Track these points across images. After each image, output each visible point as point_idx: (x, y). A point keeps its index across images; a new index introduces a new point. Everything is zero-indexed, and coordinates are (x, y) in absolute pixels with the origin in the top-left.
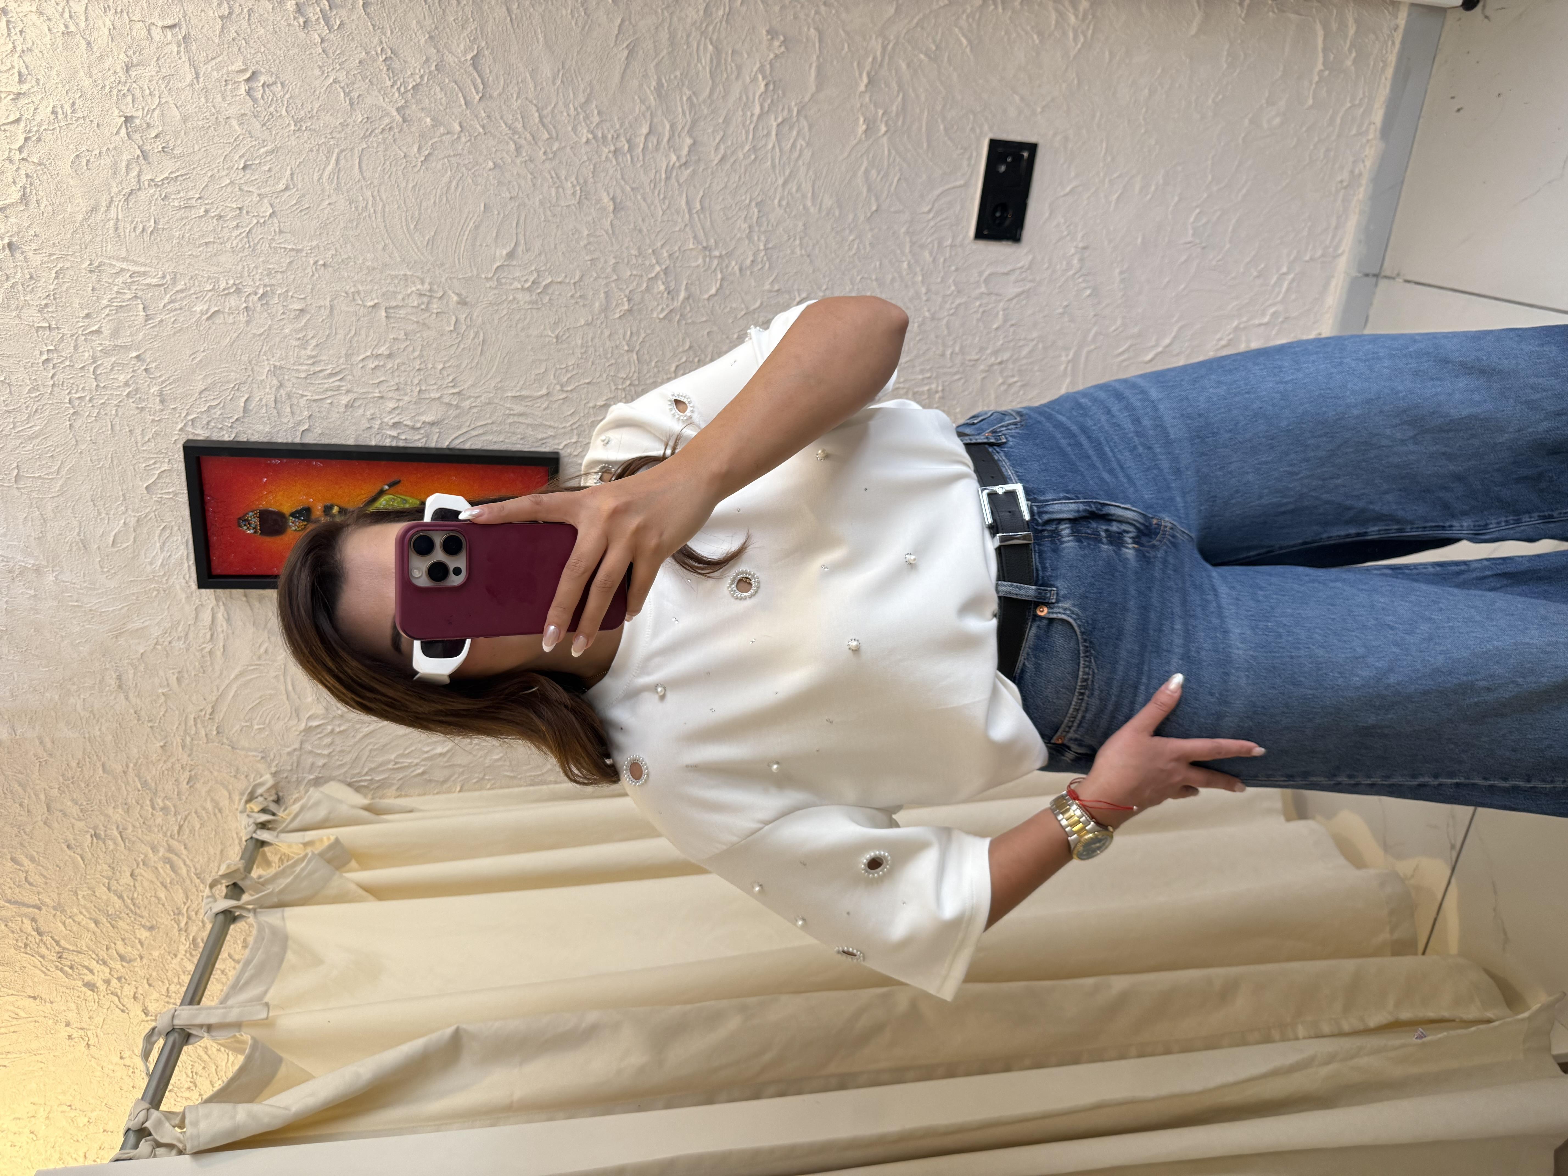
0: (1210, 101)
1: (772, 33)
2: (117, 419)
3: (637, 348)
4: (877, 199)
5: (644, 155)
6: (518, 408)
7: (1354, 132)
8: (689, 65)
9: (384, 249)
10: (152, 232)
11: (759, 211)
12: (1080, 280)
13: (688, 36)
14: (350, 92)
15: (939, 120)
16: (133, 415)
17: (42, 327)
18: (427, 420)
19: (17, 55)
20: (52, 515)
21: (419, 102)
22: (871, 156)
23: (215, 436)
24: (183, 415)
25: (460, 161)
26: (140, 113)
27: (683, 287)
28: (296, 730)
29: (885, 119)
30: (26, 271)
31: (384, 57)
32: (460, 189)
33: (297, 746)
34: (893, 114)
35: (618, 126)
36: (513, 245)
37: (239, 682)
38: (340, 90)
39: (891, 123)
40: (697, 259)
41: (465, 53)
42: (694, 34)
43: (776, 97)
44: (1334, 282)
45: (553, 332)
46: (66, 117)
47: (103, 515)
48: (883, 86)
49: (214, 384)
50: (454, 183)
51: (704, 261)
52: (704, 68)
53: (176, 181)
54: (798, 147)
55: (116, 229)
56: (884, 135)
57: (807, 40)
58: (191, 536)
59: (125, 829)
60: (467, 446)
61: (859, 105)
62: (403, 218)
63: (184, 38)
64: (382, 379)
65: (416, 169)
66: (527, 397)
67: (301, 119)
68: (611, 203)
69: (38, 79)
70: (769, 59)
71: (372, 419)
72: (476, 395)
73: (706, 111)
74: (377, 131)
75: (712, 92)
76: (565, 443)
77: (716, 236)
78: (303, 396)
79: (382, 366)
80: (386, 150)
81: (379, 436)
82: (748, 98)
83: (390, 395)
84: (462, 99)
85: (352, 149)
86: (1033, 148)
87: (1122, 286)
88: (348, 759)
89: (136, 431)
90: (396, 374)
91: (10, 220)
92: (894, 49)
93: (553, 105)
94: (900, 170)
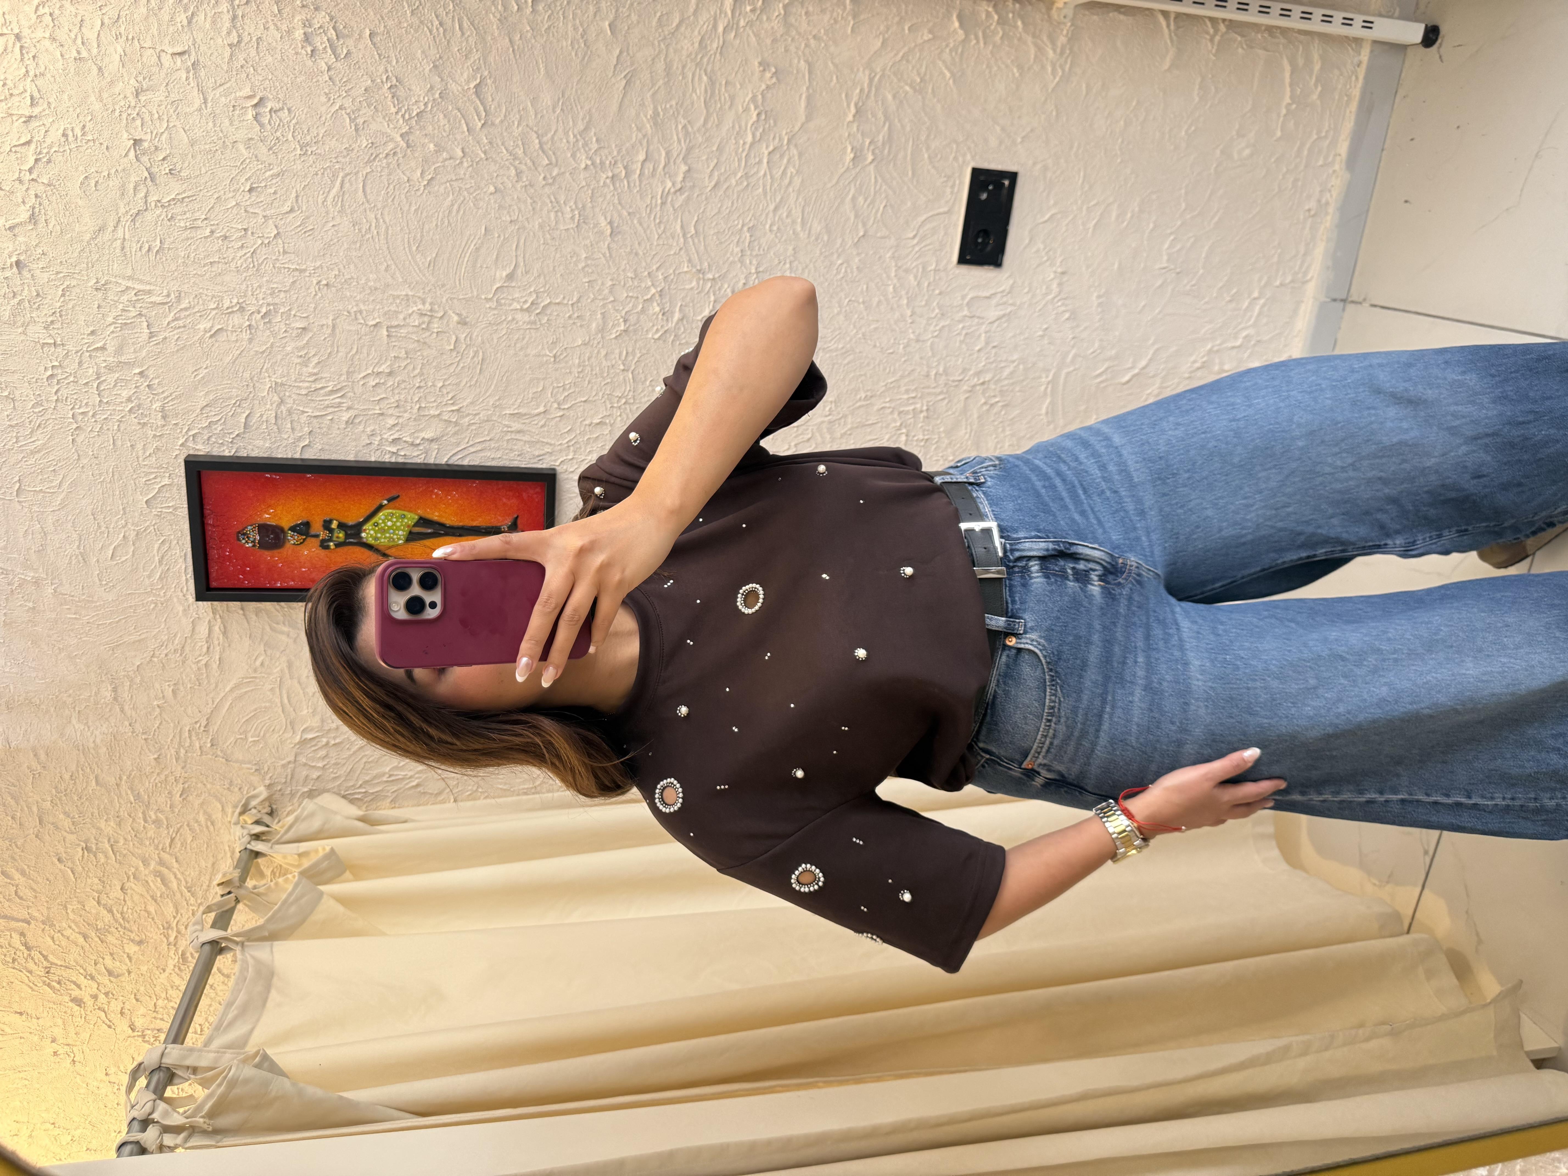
0: (1183, 133)
1: (764, 65)
2: (119, 434)
3: (632, 368)
4: (864, 224)
5: (640, 181)
6: (516, 426)
7: (1321, 162)
8: (684, 95)
9: (386, 270)
10: (158, 251)
11: (751, 236)
12: (1060, 304)
13: (684, 67)
14: (355, 118)
15: (924, 150)
16: (135, 430)
17: (47, 344)
18: (426, 437)
19: (30, 79)
20: (53, 529)
21: (422, 128)
22: (858, 183)
23: (215, 452)
24: (184, 431)
25: (461, 185)
26: (148, 137)
27: (677, 309)
28: (291, 743)
29: (872, 147)
30: (33, 289)
31: (389, 85)
32: (462, 212)
33: (292, 758)
34: (880, 144)
35: (615, 153)
36: (512, 267)
37: (234, 695)
38: (346, 116)
39: (877, 151)
40: (691, 282)
41: (468, 82)
42: (689, 65)
43: (767, 126)
44: (1303, 307)
45: (550, 351)
46: (76, 139)
47: (103, 529)
48: (870, 116)
49: (216, 400)
50: (456, 207)
51: (698, 283)
52: (699, 98)
53: (182, 202)
54: (789, 174)
55: (123, 248)
56: (871, 163)
57: (798, 72)
58: (190, 550)
59: (117, 842)
60: (465, 462)
61: (847, 134)
62: (406, 240)
63: (193, 64)
64: (382, 396)
65: (419, 193)
66: (525, 414)
67: (307, 144)
68: (608, 227)
69: (49, 103)
70: (761, 89)
71: (372, 435)
72: (474, 412)
73: (700, 139)
74: (381, 156)
75: (706, 121)
76: (561, 459)
77: (709, 260)
78: (304, 412)
79: (383, 383)
81: (378, 452)
82: (740, 127)
83: (390, 412)
84: (464, 125)
85: (357, 173)
86: (1013, 177)
87: (1100, 310)
88: (342, 771)
89: (138, 446)
90: (396, 391)
91: (19, 239)
92: (880, 80)
93: (552, 133)
94: (886, 197)
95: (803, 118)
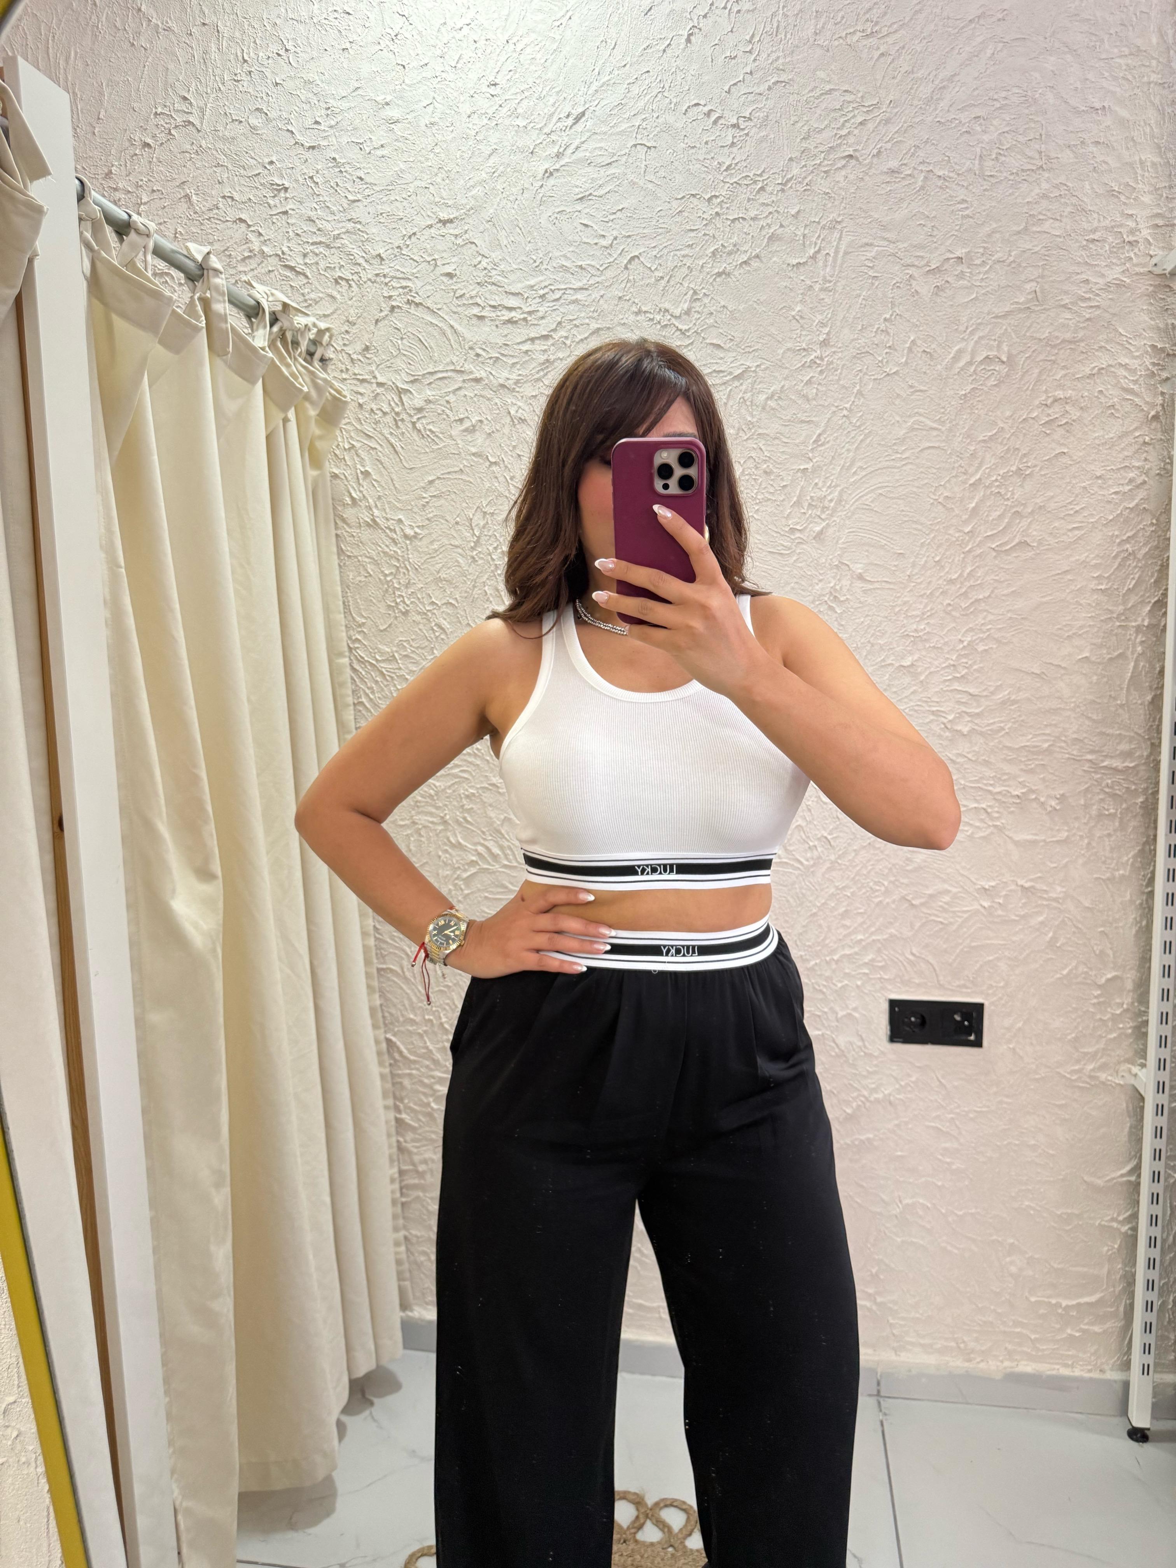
0: (1027, 1203)
1: (1062, 798)
4: (923, 904)
5: (952, 691)
7: (1009, 1347)
8: (1030, 727)
9: (861, 467)
10: (866, 273)
13: (1055, 725)
15: (997, 955)
22: (962, 895)
28: (396, 379)
29: (994, 905)
33: (381, 379)
34: (1000, 913)
35: (975, 667)
36: (868, 578)
37: (446, 328)
39: (993, 911)
41: (1030, 535)
42: (1057, 730)
43: (1008, 805)
48: (1023, 901)
52: (1028, 741)
55: (867, 244)
56: (981, 905)
57: (1058, 830)
61: (1005, 880)
65: (930, 494)
68: (909, 663)
70: (1040, 798)
73: (992, 744)
75: (1009, 748)
80: (946, 470)
82: (1005, 780)
84: (992, 533)
86: (978, 1043)
92: (1055, 908)
93: (990, 610)
94: (951, 923)
95: (1017, 839)
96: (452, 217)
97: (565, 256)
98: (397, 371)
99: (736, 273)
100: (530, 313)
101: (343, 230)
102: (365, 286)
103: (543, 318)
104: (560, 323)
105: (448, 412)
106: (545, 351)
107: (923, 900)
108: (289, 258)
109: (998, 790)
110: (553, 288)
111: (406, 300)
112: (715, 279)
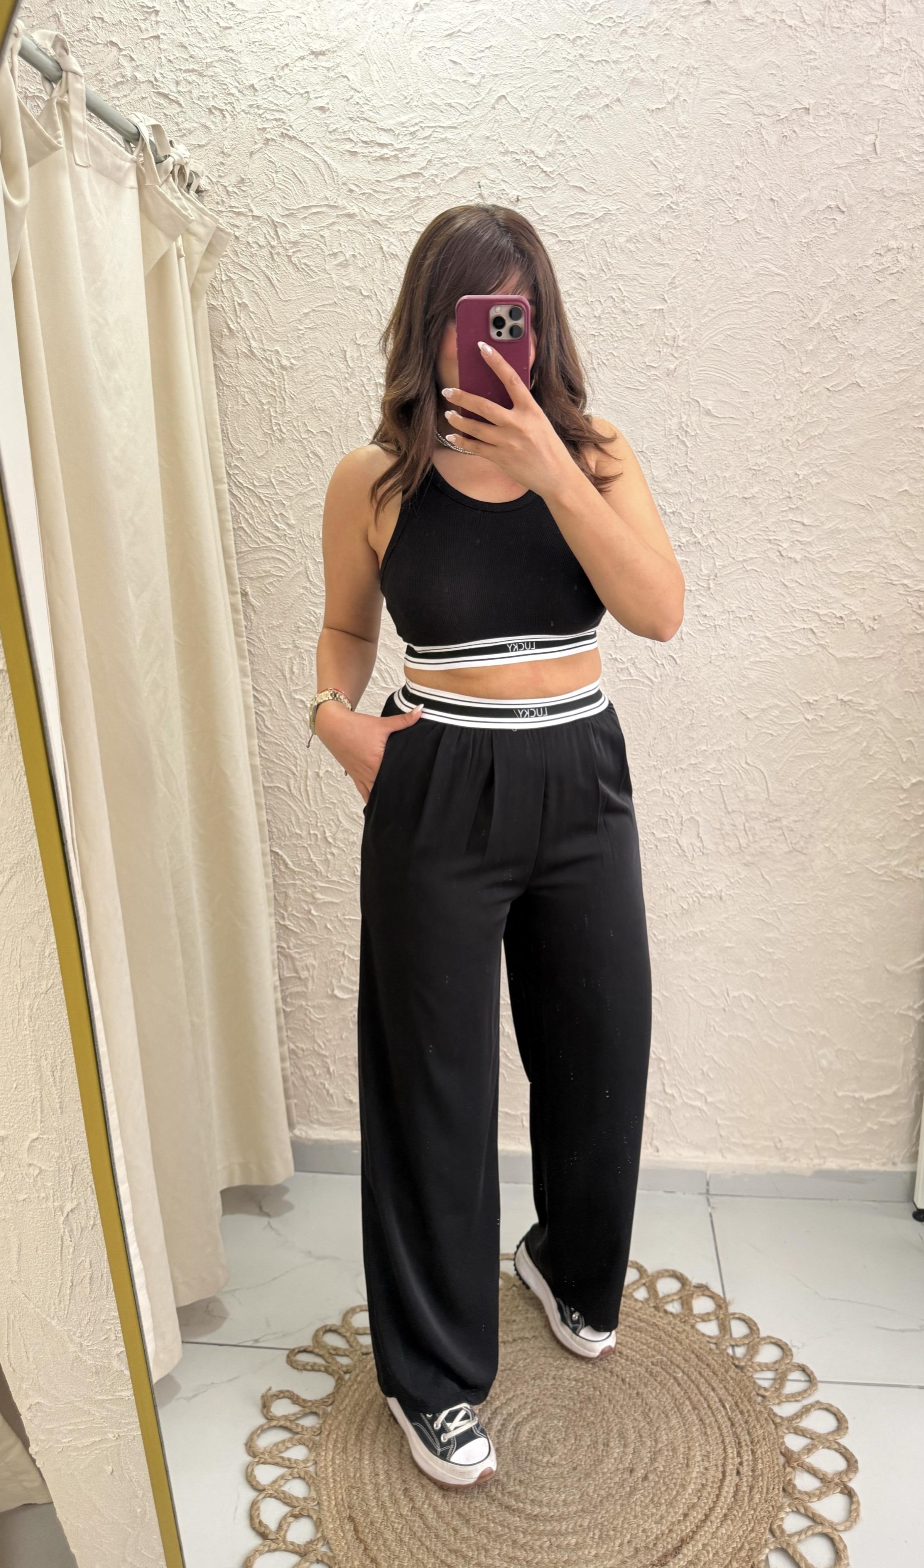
5: (787, 521)
8: (854, 554)
9: (711, 310)
13: (875, 553)
21: (824, 340)
22: (789, 709)
25: (780, 372)
28: (272, 213)
29: (817, 717)
31: (856, 314)
32: (759, 372)
35: (808, 499)
36: (715, 414)
37: (319, 163)
39: (814, 722)
41: (860, 377)
42: (877, 557)
43: (832, 625)
46: (808, 61)
50: (763, 367)
52: (853, 567)
54: (794, 647)
57: (874, 648)
61: (827, 695)
70: (860, 618)
73: (820, 570)
74: (802, 306)
75: (834, 574)
77: (725, 584)
79: (614, 304)
80: (788, 314)
82: (830, 603)
84: (827, 374)
85: (788, 287)
92: (868, 720)
93: (823, 446)
94: (779, 735)
95: (838, 656)
96: (324, 49)
97: (434, 93)
98: (273, 205)
99: (598, 116)
100: (401, 150)
101: (217, 58)
102: (239, 117)
103: (413, 155)
104: (430, 161)
105: (322, 246)
106: (415, 188)
107: (755, 714)
108: (162, 85)
109: (825, 612)
110: (423, 125)
111: (279, 133)
112: (578, 123)
